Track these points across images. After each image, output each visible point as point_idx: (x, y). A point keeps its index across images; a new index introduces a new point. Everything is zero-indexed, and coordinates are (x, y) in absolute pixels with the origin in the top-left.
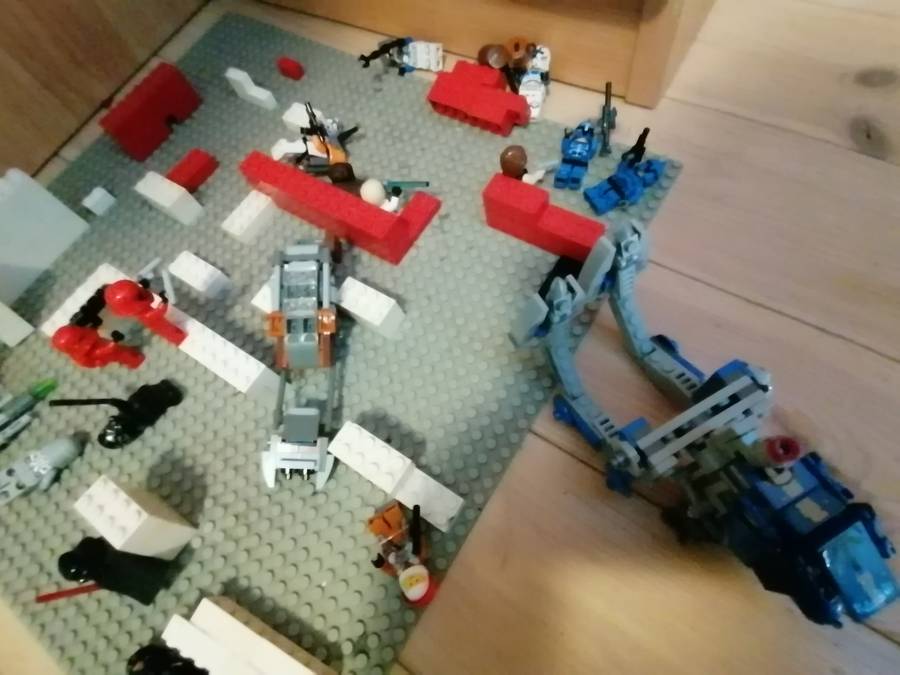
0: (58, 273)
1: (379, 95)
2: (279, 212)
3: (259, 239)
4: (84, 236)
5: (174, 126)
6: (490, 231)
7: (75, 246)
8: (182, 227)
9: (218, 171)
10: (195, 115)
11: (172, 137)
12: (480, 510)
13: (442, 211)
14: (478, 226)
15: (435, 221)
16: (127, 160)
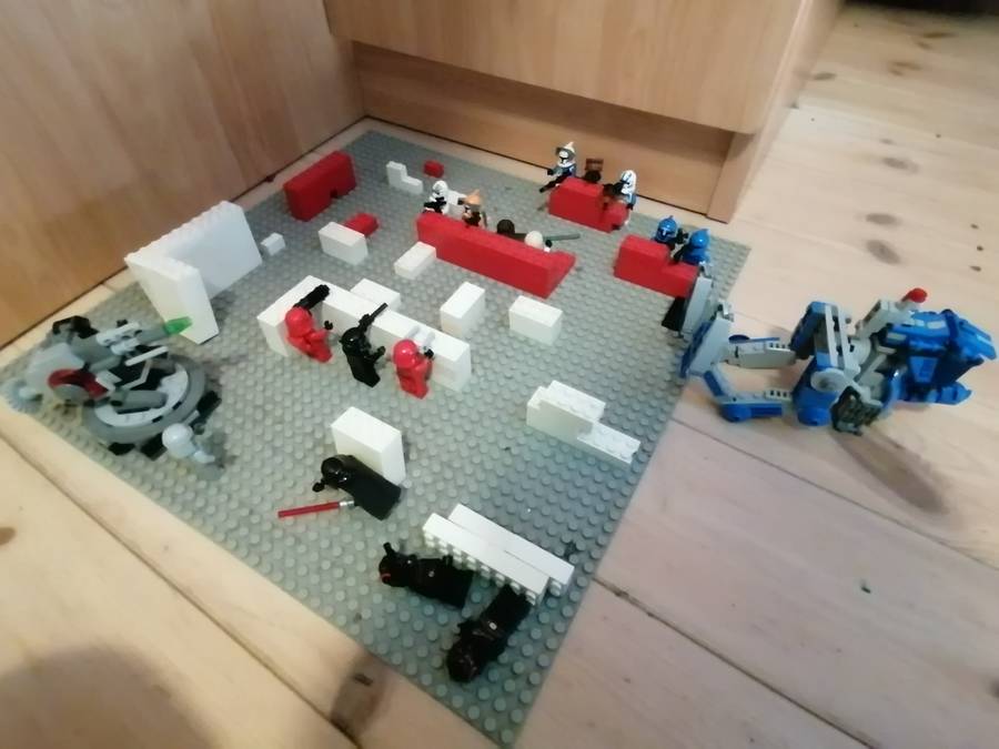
0: (237, 293)
1: (510, 192)
2: (439, 261)
3: (423, 276)
4: (259, 268)
5: (334, 200)
6: (618, 280)
7: (251, 274)
8: (352, 268)
9: (379, 231)
10: (351, 192)
11: (333, 206)
12: (649, 456)
13: (577, 264)
14: (608, 277)
15: (572, 271)
16: (293, 219)
